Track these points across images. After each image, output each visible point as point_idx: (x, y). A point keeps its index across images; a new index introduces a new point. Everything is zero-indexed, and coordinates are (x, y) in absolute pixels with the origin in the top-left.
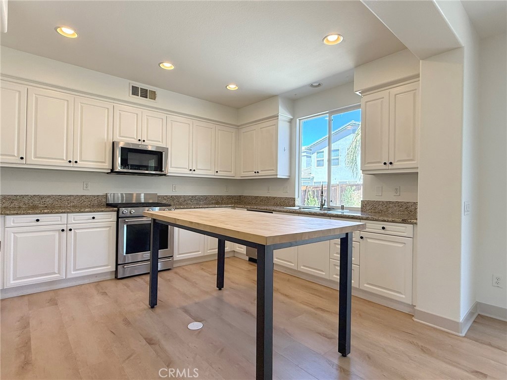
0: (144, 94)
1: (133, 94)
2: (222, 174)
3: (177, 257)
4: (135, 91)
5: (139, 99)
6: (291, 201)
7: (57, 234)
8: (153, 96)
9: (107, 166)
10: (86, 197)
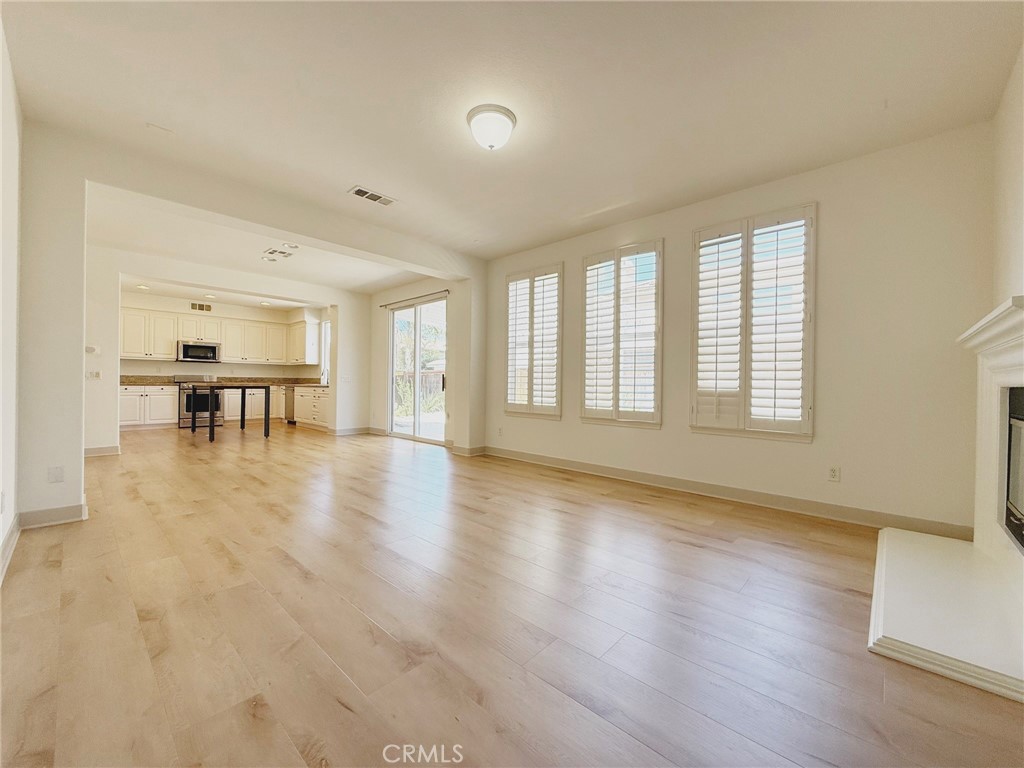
0: (201, 307)
1: (193, 308)
2: (273, 361)
3: (227, 418)
4: (194, 306)
5: (198, 312)
6: (318, 381)
7: (138, 398)
8: (209, 308)
9: (174, 357)
10: (159, 377)
